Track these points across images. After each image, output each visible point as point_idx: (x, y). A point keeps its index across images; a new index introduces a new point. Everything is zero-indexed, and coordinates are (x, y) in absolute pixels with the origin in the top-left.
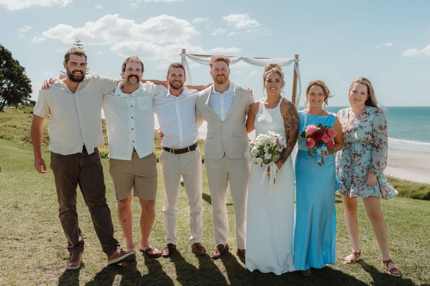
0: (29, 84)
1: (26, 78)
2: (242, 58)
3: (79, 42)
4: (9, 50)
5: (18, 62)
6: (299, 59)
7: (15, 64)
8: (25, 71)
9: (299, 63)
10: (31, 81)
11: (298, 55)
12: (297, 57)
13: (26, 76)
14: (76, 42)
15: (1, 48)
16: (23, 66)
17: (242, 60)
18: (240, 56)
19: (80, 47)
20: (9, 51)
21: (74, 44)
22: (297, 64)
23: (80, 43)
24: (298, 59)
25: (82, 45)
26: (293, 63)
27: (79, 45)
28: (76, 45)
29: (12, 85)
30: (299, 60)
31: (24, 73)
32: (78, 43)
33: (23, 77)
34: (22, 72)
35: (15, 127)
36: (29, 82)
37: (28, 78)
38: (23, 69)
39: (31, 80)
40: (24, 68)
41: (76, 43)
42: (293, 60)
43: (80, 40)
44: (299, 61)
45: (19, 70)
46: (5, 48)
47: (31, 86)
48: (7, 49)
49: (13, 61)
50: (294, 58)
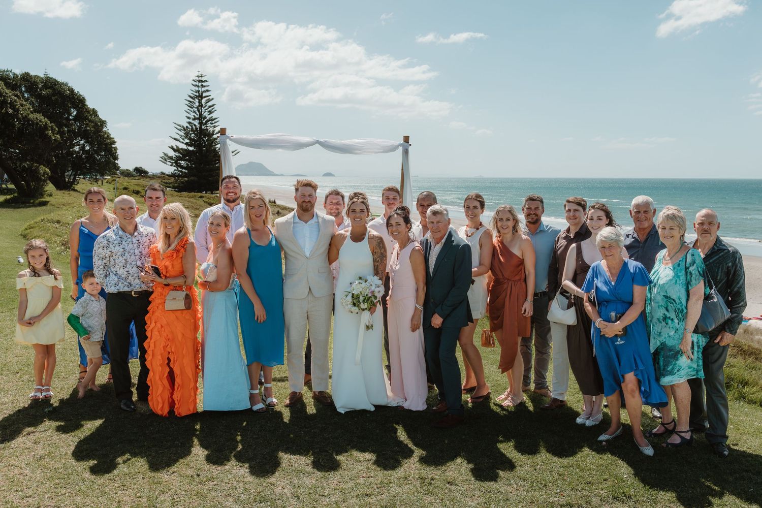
0: (113, 146)
1: (108, 137)
2: (318, 142)
3: (202, 77)
4: (81, 93)
5: (94, 112)
6: (410, 143)
7: (91, 115)
8: (107, 126)
9: (410, 149)
10: (116, 142)
11: (409, 137)
12: (406, 139)
13: (108, 133)
14: (198, 76)
15: (69, 90)
16: (103, 119)
19: (204, 84)
20: (81, 96)
21: (194, 81)
22: (406, 152)
23: (203, 79)
24: (408, 142)
25: (207, 81)
26: (401, 149)
27: (202, 81)
29: (87, 148)
30: (410, 145)
31: (105, 129)
32: (200, 79)
33: (104, 135)
34: (103, 128)
35: (58, 222)
36: (114, 143)
37: (112, 136)
38: (103, 123)
39: (116, 140)
40: (105, 121)
41: (198, 79)
42: (400, 145)
43: (204, 74)
45: (96, 124)
46: (76, 91)
47: (116, 149)
48: (78, 92)
49: (88, 111)
50: (402, 142)
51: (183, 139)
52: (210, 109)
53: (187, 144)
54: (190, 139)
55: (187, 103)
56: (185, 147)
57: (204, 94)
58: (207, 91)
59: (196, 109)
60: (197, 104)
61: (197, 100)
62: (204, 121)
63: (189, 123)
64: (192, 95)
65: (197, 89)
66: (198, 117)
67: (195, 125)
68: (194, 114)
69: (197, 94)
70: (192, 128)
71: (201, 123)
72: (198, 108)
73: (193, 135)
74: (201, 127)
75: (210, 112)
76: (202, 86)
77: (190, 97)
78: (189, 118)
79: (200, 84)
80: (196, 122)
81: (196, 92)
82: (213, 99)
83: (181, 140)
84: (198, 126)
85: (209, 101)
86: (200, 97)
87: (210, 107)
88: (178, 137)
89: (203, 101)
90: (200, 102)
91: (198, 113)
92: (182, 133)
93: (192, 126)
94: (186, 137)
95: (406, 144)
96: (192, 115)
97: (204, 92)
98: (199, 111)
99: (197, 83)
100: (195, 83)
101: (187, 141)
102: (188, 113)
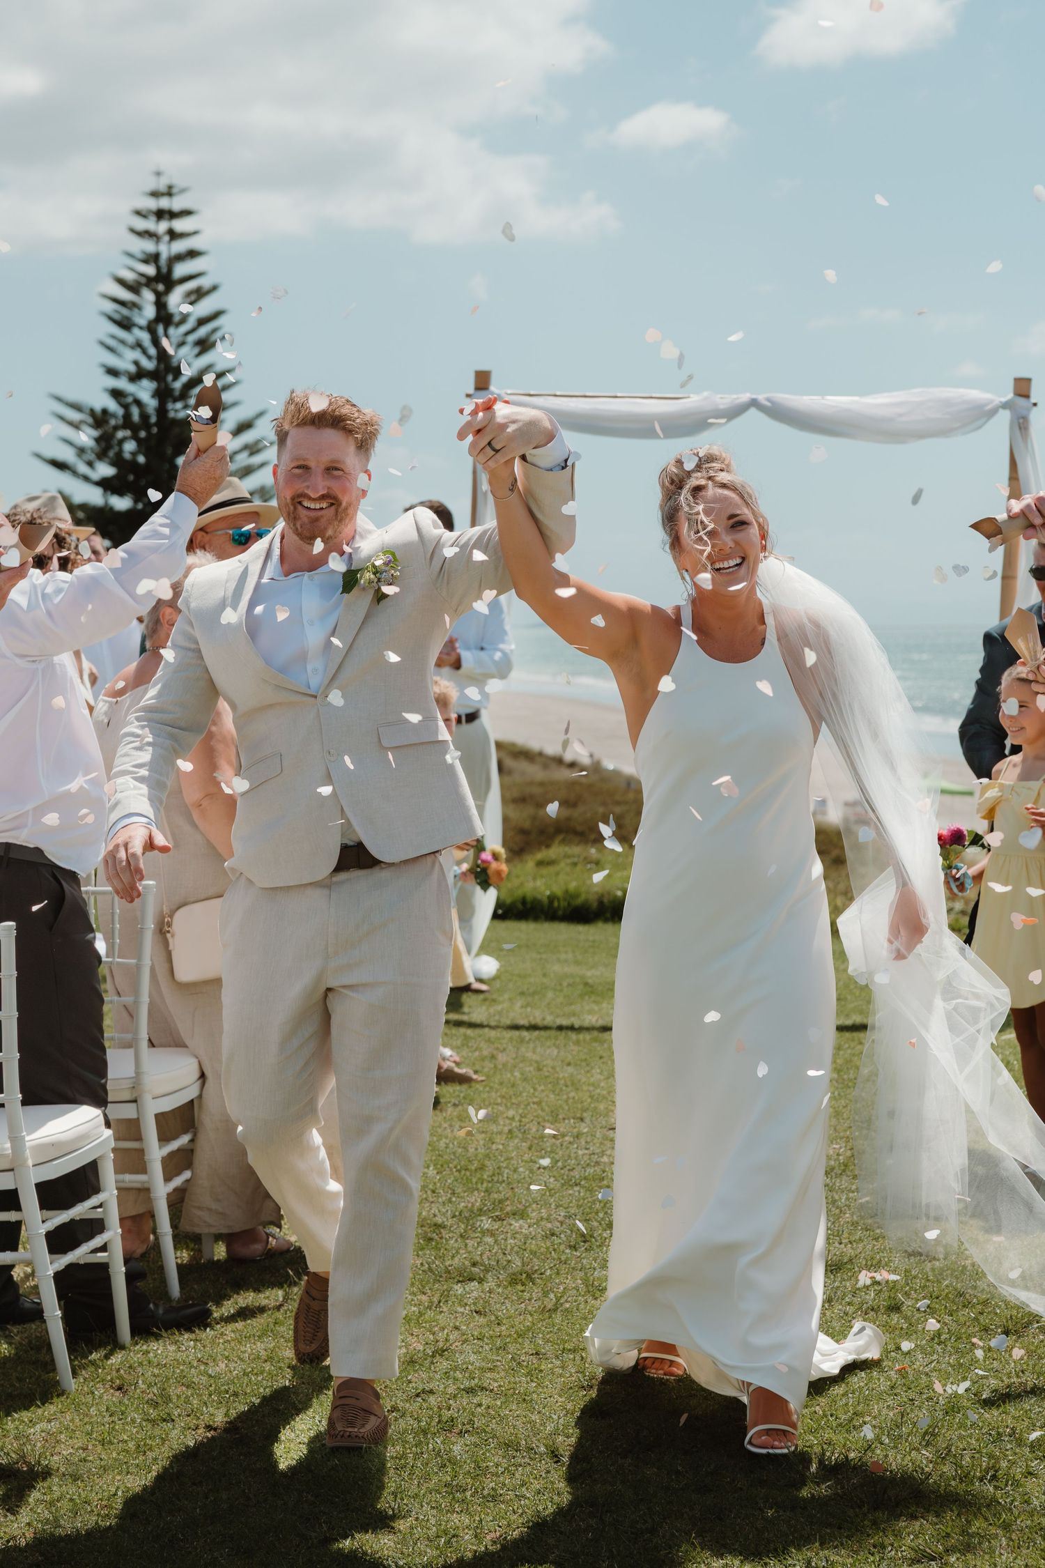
2: (754, 403)
3: (170, 195)
6: (1033, 400)
9: (1035, 415)
11: (1029, 380)
12: (1023, 388)
14: (155, 194)
17: (753, 411)
18: (745, 397)
19: (179, 225)
21: (139, 213)
22: (1021, 425)
23: (176, 204)
24: (1027, 396)
25: (187, 213)
26: (1005, 417)
27: (172, 215)
28: (153, 218)
32: (164, 203)
41: (152, 204)
42: (1005, 406)
43: (179, 182)
44: (1035, 409)
50: (1010, 395)
51: (90, 464)
52: (203, 331)
53: (106, 485)
54: (118, 462)
55: (110, 307)
56: (95, 496)
57: (180, 270)
58: (192, 254)
59: (145, 337)
60: (150, 312)
61: (148, 296)
62: (177, 385)
63: (116, 394)
64: (129, 276)
65: (149, 246)
66: (149, 365)
67: (138, 402)
68: (137, 355)
69: (150, 270)
70: (127, 416)
71: (163, 394)
72: (151, 328)
73: (130, 446)
74: (162, 411)
75: (204, 345)
76: (173, 235)
77: (121, 282)
78: (113, 372)
79: (163, 227)
80: (145, 392)
81: (146, 261)
82: (214, 288)
83: (83, 468)
84: (151, 403)
85: (198, 295)
86: (164, 281)
87: (202, 322)
88: (68, 455)
89: (176, 301)
90: (160, 305)
91: (152, 351)
92: (86, 437)
93: (126, 407)
94: (101, 455)
95: (1021, 402)
96: (127, 360)
97: (180, 258)
98: (156, 342)
99: (150, 224)
100: (142, 224)
101: (105, 470)
102: (110, 349)
